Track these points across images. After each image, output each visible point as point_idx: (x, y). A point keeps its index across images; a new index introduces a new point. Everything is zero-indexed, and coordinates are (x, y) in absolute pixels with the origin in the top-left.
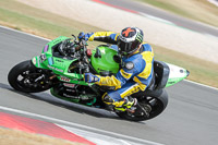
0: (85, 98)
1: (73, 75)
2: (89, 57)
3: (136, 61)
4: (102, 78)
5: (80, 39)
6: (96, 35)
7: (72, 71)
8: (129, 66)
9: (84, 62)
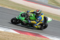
0: (28, 25)
1: (25, 21)
2: (29, 16)
3: (40, 17)
4: (32, 21)
5: (27, 12)
6: (31, 11)
7: (25, 20)
8: (38, 19)
9: (28, 18)
